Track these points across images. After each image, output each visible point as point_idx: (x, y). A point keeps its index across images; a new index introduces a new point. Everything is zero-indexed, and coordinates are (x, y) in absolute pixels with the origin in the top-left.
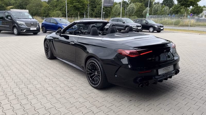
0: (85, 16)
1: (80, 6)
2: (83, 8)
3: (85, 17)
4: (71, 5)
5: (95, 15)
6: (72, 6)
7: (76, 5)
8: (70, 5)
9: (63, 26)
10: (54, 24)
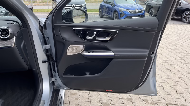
9: (120, 9)
10: (111, 6)
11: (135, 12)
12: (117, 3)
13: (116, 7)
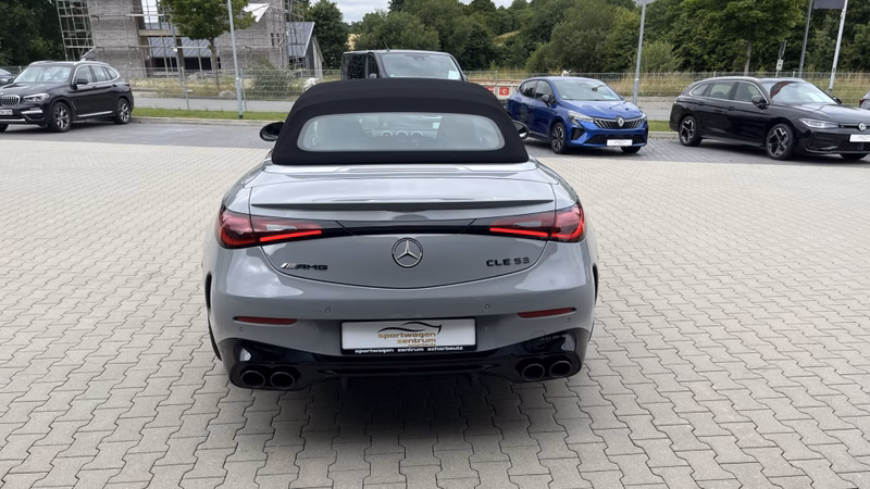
0: (780, 62)
1: (761, 15)
2: (776, 22)
3: (779, 68)
4: (714, 14)
5: (854, 57)
6: (717, 15)
7: (740, 10)
8: (710, 15)
9: (572, 113)
10: (543, 105)
11: (617, 123)
12: (563, 98)
13: (558, 107)
